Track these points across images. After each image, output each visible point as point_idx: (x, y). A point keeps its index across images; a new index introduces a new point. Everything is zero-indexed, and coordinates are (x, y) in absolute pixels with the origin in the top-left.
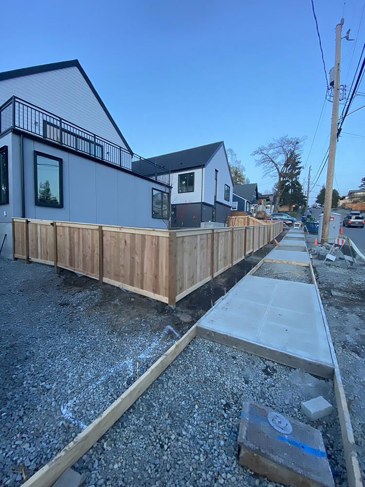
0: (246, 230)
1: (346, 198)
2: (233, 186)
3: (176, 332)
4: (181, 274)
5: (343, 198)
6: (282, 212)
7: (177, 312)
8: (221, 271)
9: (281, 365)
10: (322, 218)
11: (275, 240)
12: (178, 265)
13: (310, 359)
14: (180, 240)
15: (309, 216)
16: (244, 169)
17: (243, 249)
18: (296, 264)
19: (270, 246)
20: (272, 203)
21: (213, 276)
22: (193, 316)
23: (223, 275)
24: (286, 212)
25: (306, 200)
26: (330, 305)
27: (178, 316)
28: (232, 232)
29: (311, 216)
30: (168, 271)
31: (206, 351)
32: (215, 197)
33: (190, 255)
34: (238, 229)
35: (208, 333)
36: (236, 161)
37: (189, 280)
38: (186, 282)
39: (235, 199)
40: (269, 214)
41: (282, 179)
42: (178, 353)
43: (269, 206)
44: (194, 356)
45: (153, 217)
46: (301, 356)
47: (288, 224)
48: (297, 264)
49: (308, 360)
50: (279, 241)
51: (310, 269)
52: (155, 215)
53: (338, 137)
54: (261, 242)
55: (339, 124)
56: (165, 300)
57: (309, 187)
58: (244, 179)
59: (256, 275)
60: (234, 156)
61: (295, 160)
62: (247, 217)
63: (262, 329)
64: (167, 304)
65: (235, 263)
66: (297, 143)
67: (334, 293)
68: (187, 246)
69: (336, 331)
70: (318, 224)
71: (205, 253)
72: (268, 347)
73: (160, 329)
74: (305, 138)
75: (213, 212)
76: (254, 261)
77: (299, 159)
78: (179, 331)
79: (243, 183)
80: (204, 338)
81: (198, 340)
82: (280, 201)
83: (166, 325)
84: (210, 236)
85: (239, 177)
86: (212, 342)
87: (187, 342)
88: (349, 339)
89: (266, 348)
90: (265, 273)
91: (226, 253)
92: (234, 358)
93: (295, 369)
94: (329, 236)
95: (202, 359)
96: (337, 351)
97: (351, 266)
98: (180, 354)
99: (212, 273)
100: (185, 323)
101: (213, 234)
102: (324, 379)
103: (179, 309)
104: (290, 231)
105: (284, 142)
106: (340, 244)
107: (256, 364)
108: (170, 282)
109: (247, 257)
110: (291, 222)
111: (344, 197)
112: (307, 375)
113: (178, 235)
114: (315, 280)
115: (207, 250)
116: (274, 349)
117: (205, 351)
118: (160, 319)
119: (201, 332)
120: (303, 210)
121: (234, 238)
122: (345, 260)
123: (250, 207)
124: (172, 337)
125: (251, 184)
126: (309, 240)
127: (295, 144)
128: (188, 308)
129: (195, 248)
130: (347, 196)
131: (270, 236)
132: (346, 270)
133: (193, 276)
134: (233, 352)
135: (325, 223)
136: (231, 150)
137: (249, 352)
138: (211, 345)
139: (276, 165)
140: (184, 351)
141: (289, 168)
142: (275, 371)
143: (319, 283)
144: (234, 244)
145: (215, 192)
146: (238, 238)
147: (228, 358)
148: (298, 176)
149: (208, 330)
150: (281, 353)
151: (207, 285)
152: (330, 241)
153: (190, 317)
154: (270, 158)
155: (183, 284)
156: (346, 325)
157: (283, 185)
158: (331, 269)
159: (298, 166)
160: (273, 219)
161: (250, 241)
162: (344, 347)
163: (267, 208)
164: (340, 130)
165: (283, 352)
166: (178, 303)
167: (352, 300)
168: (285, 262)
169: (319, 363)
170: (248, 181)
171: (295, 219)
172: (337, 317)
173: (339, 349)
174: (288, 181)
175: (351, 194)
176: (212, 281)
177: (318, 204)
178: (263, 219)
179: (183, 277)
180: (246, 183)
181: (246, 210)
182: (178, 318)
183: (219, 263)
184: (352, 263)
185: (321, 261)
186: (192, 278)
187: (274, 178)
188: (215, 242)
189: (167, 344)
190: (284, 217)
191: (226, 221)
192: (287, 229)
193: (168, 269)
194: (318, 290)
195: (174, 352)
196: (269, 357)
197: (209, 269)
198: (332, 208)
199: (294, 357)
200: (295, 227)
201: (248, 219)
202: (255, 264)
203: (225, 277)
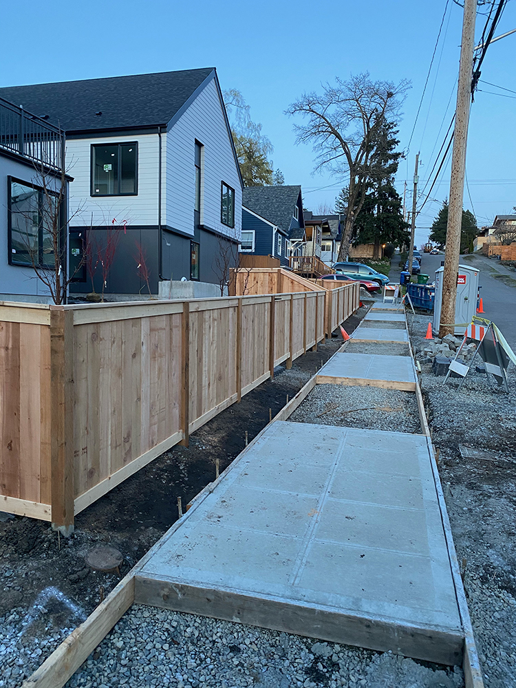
0: (272, 304)
1: (491, 231)
2: (243, 188)
3: (74, 601)
4: (92, 432)
5: (484, 232)
6: (358, 260)
7: (77, 544)
8: (209, 413)
9: (351, 648)
10: (442, 276)
11: (342, 329)
12: (81, 409)
13: (412, 622)
14: (86, 335)
15: (415, 272)
16: (268, 146)
17: (267, 352)
18: (387, 386)
19: (331, 343)
20: (335, 236)
21: (186, 430)
22: (124, 547)
23: (215, 426)
24: (366, 261)
25: (410, 233)
26: (457, 481)
27: (81, 554)
28: (238, 309)
29: (419, 271)
30: (49, 427)
31: (159, 646)
32: (197, 213)
33: (120, 375)
34: (252, 301)
35: (166, 592)
36: (250, 124)
37: (115, 446)
38: (108, 453)
39: (248, 223)
40: (329, 264)
41: (357, 179)
42: (75, 667)
43: (329, 243)
44: (125, 666)
45: (10, 263)
46: (394, 618)
47: (371, 290)
48: (389, 386)
49: (409, 625)
50: (350, 331)
51: (416, 398)
52: (18, 257)
53: (473, 92)
54: (310, 334)
55: (475, 60)
56: (41, 511)
57: (415, 203)
58: (270, 172)
59: (295, 420)
60: (243, 111)
61: (385, 135)
62: (276, 269)
63: (304, 561)
64: (47, 524)
65: (246, 390)
66: (390, 95)
67: (466, 452)
68: (109, 352)
69: (468, 544)
70: (433, 290)
71: (165, 368)
72: (319, 608)
73: (22, 601)
74: (407, 84)
75: (192, 253)
76: (294, 383)
77: (395, 133)
78: (83, 600)
79: (267, 182)
80: (156, 608)
81: (139, 615)
82: (354, 233)
83: (42, 587)
84: (177, 321)
85: (257, 165)
86: (175, 617)
87: (106, 626)
88: (495, 559)
89: (312, 611)
90: (318, 413)
91: (222, 364)
92: (235, 649)
93: (380, 653)
94: (456, 319)
95: (147, 668)
96: (470, 593)
97: (499, 388)
98: (81, 668)
99: (185, 420)
100: (101, 573)
101: (186, 315)
102: (443, 667)
103: (85, 533)
104: (375, 306)
105: (361, 90)
106: (478, 338)
107: (290, 657)
108: (54, 460)
109: (276, 374)
110: (376, 285)
111: (487, 230)
112: (408, 665)
113: (79, 319)
114: (426, 424)
115: (171, 360)
116: (333, 610)
117: (156, 643)
118: (21, 571)
119: (146, 593)
120: (405, 257)
121: (244, 325)
122: (487, 373)
123: (284, 245)
124: (59, 622)
125: (288, 187)
126: (416, 327)
127: (385, 97)
128: (114, 527)
129: (134, 356)
130: (492, 228)
131: (330, 320)
132: (489, 398)
133: (129, 435)
134: (232, 633)
135: (447, 288)
136: (236, 94)
137: (273, 628)
138: (175, 624)
139: (344, 144)
140: (96, 655)
141: (372, 153)
142: (335, 666)
143: (435, 430)
144: (244, 340)
145: (195, 201)
146: (253, 325)
147: (219, 653)
148: (392, 175)
149: (166, 584)
150: (349, 617)
151: (170, 455)
152: (458, 331)
153: (118, 553)
154: (330, 126)
155: (96, 462)
156: (489, 527)
157: (360, 194)
158: (461, 397)
159: (394, 151)
160: (338, 277)
161: (282, 331)
162: (484, 580)
163: (323, 248)
164: (477, 75)
165: (353, 614)
166: (81, 519)
167: (500, 465)
168: (361, 382)
169: (433, 628)
170: (280, 178)
171: (385, 279)
172: (470, 510)
173: (474, 586)
174: (370, 185)
175: (499, 222)
176: (183, 444)
177: (434, 244)
178: (314, 277)
179: (97, 440)
180: (275, 183)
181: (276, 253)
182: (81, 561)
183: (205, 392)
184: (500, 380)
185: (439, 378)
186: (127, 440)
187: (339, 175)
188: (193, 336)
189: (45, 643)
190: (363, 273)
191: (225, 279)
192: (368, 302)
193: (49, 422)
194: (431, 446)
195: (63, 665)
196: (320, 634)
197: (176, 412)
198: (462, 253)
199: (378, 624)
200: (385, 298)
201: (280, 275)
202: (294, 391)
203: (219, 429)
